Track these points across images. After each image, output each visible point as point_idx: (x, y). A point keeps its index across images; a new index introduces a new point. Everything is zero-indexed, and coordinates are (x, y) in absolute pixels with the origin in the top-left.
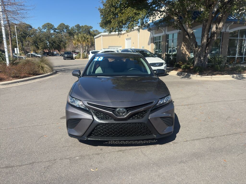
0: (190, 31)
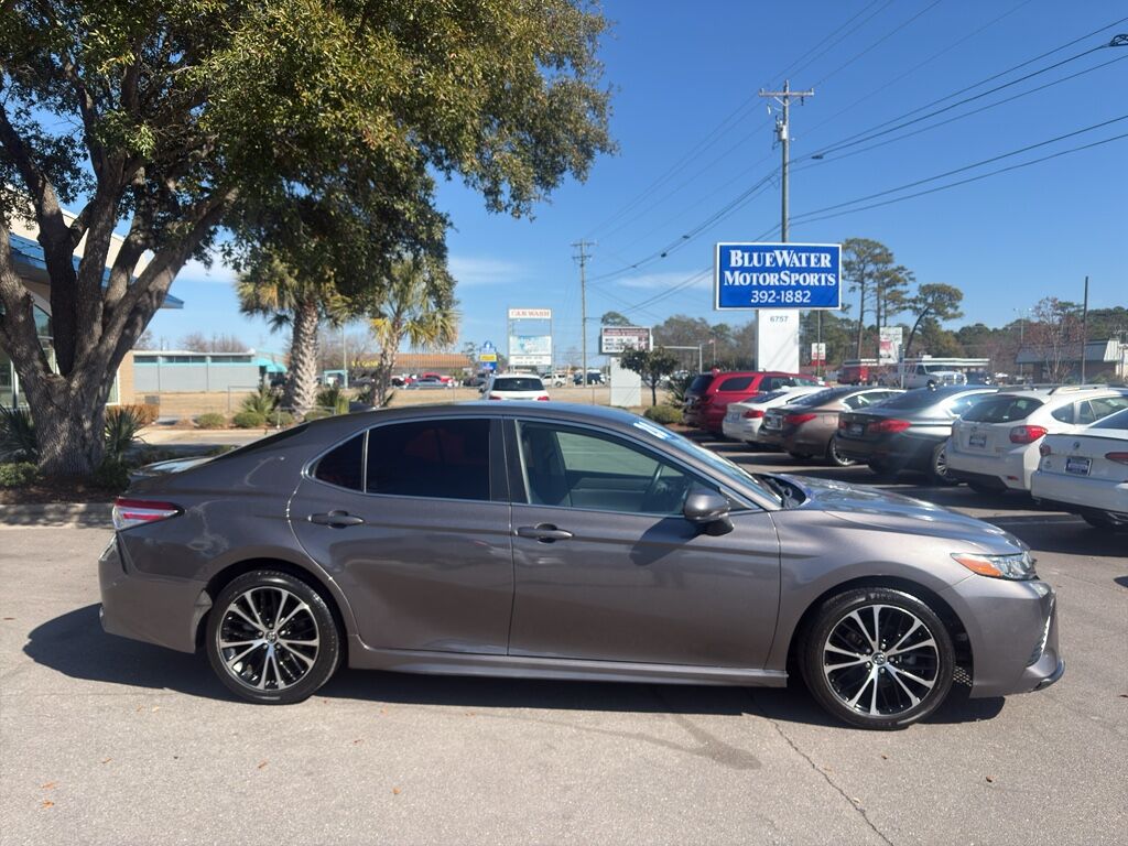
0: (14, 287)
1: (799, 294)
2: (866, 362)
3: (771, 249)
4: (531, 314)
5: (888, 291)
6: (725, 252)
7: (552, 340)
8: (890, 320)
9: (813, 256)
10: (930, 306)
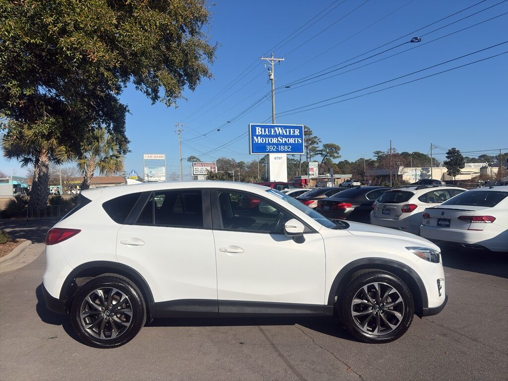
1: (286, 147)
2: (303, 177)
3: (274, 127)
4: (155, 157)
5: (311, 147)
6: (254, 128)
7: (166, 169)
8: (312, 159)
9: (291, 130)
10: (328, 153)
